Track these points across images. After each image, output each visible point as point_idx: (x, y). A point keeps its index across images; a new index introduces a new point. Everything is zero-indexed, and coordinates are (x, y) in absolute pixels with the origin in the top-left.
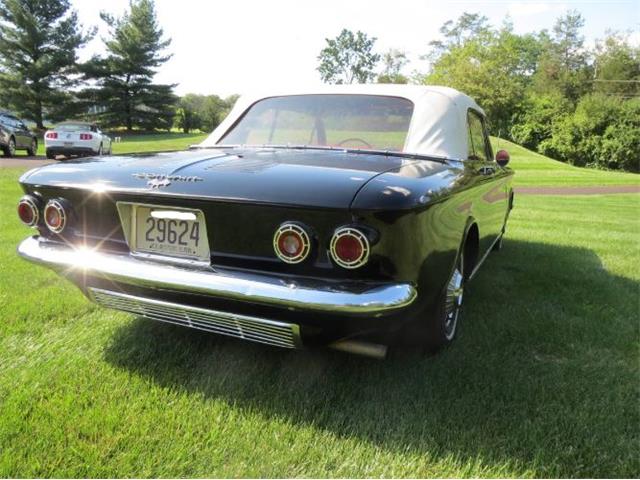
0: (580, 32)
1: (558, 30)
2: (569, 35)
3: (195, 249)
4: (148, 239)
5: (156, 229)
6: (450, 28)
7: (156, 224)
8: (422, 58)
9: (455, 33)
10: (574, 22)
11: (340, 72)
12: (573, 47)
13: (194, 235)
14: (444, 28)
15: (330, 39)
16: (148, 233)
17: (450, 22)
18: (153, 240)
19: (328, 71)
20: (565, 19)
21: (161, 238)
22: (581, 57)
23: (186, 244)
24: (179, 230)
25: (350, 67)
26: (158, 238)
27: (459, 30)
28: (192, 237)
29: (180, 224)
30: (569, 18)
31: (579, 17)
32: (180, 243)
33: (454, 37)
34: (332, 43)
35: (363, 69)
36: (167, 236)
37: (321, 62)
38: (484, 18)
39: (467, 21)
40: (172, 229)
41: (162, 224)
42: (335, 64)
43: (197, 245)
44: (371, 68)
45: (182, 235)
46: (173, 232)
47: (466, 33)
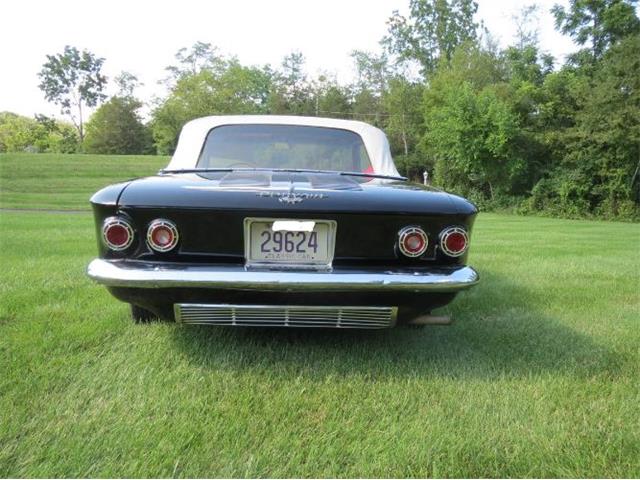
0: (304, 69)
1: (285, 65)
2: (295, 70)
3: (314, 255)
4: (263, 250)
5: (272, 240)
6: (186, 55)
7: (272, 236)
8: (159, 83)
9: (190, 60)
10: (296, 59)
11: (67, 91)
12: (299, 80)
13: (312, 243)
14: (179, 54)
15: (51, 55)
16: (263, 246)
17: (185, 49)
18: (268, 251)
19: (52, 90)
20: (290, 56)
21: (278, 248)
22: (306, 90)
23: (304, 251)
24: (296, 240)
25: (77, 87)
26: (274, 249)
27: (194, 57)
28: (310, 245)
29: (298, 235)
30: (293, 55)
31: (301, 55)
32: (298, 251)
33: (190, 64)
34: (54, 59)
35: (92, 90)
36: (284, 246)
37: (43, 79)
38: (216, 48)
39: (201, 49)
40: (289, 240)
41: (278, 236)
42: (60, 83)
43: (315, 251)
44: (100, 90)
45: (300, 244)
46: (290, 242)
47: (201, 61)
